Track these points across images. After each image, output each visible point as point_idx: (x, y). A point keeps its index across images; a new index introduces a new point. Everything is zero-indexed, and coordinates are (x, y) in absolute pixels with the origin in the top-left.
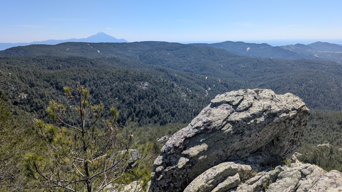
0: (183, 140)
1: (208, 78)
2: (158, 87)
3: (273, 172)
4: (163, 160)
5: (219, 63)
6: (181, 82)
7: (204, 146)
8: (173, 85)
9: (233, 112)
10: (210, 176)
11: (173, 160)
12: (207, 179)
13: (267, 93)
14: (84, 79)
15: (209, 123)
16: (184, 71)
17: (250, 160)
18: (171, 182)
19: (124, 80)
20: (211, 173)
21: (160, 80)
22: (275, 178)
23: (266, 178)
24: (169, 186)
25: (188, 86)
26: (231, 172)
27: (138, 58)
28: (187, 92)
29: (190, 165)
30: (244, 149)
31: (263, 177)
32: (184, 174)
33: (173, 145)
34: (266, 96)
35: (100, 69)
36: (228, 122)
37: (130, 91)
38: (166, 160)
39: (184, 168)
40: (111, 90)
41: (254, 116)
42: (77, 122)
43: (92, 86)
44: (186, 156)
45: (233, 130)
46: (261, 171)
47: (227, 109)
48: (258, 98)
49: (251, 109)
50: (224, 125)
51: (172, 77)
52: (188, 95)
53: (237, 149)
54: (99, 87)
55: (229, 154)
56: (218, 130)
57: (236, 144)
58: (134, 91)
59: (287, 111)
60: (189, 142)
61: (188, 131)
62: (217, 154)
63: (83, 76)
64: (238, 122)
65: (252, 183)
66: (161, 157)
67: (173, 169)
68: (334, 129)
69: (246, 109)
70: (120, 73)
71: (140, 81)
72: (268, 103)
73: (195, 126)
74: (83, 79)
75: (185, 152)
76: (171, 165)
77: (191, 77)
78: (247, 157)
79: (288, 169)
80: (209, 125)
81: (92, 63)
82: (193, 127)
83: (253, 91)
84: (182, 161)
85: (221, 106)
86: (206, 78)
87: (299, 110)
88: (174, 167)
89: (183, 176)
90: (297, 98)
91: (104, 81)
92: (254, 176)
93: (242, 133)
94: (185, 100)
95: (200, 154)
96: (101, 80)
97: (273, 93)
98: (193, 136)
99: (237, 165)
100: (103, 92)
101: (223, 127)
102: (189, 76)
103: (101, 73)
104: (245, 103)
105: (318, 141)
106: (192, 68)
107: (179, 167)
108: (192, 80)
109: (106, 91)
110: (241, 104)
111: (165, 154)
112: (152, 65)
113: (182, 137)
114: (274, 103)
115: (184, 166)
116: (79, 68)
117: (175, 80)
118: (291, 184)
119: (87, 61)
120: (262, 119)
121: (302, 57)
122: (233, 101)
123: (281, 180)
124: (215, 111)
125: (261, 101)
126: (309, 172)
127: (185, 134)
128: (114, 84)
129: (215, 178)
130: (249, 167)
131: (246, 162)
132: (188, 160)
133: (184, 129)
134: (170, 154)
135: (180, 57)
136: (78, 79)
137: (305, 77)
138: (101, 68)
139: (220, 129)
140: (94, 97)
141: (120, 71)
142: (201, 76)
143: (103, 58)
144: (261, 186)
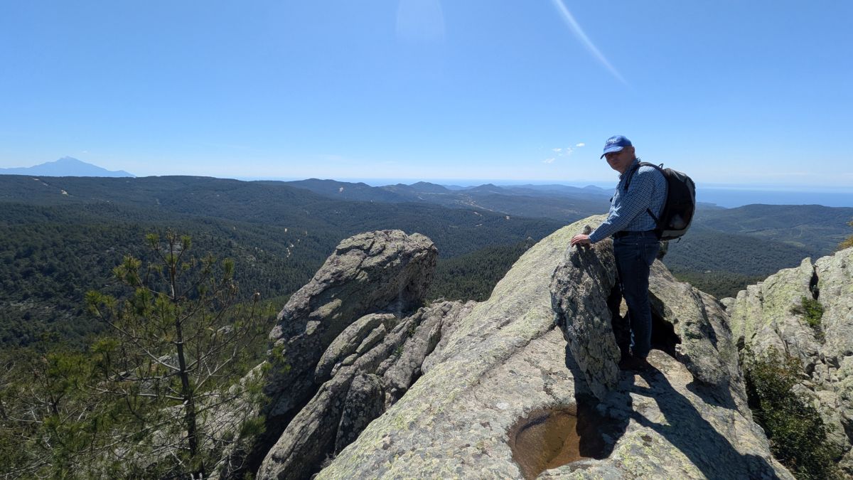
0: (308, 299)
1: (288, 231)
2: (202, 249)
3: (417, 315)
4: (282, 330)
5: (303, 208)
6: (243, 239)
7: (338, 302)
8: (230, 245)
9: (366, 257)
10: (351, 334)
11: (299, 327)
12: (348, 339)
13: (397, 233)
14: (27, 246)
15: (340, 273)
16: (248, 221)
17: (391, 308)
18: (299, 355)
19: (130, 242)
20: (351, 330)
21: (205, 237)
22: (419, 321)
23: (411, 323)
24: (297, 360)
25: (257, 244)
26: (375, 324)
27: (159, 203)
28: (255, 253)
29: (323, 328)
30: (383, 297)
31: (408, 322)
32: (316, 340)
33: (296, 308)
34: (398, 237)
35: (70, 225)
36: (362, 269)
37: (145, 261)
38: (287, 329)
39: (314, 334)
40: (99, 262)
41: (390, 259)
42: (13, 334)
43: (51, 257)
44: (315, 318)
45: (369, 278)
46: (404, 317)
47: (358, 255)
48: (389, 239)
49: (384, 251)
50: (358, 274)
51: (227, 232)
52: (259, 258)
53: (375, 298)
54: (68, 259)
55: (367, 306)
56: (351, 280)
57: (374, 293)
58: (154, 259)
59: (420, 251)
60: (316, 300)
61: (312, 287)
62: (355, 308)
63: (25, 240)
64: (374, 267)
65: (398, 331)
66: (279, 328)
67: (300, 338)
68: (446, 281)
69: (380, 252)
70: (119, 230)
71: (165, 241)
72: (400, 243)
73: (322, 279)
74: (23, 246)
75: (312, 314)
76: (296, 334)
77: (261, 230)
78: (387, 306)
79: (430, 309)
80: (340, 276)
81: (47, 215)
82: (320, 282)
83: (382, 232)
84: (311, 326)
85: (351, 252)
86: (286, 230)
87: (429, 250)
88: (302, 335)
89: (314, 344)
90: (425, 238)
91: (81, 247)
92: (398, 324)
93: (379, 279)
94: (253, 265)
95: (334, 312)
96: (75, 245)
97: (403, 233)
98: (321, 293)
99: (380, 315)
100: (79, 267)
101: (357, 276)
102: (258, 229)
103: (72, 232)
104: (377, 246)
105: (433, 297)
106: (262, 217)
107: (309, 333)
108: (263, 234)
109: (88, 265)
110: (373, 247)
111: (284, 322)
112: (187, 214)
113: (306, 295)
114: (406, 243)
115: (315, 330)
116: (12, 226)
117: (234, 236)
118: (436, 322)
119: (35, 210)
120: (398, 261)
122: (364, 245)
123: (426, 321)
124: (343, 258)
125: (393, 243)
126: (448, 309)
127: (310, 292)
128: (108, 251)
129: (358, 334)
130: (392, 316)
131: (387, 312)
132: (318, 323)
133: (306, 286)
134: (292, 320)
135: (238, 201)
136: (11, 247)
138: (71, 223)
139: (354, 279)
140: (58, 279)
141: (118, 227)
142: (277, 228)
143: (77, 204)
144: (407, 332)
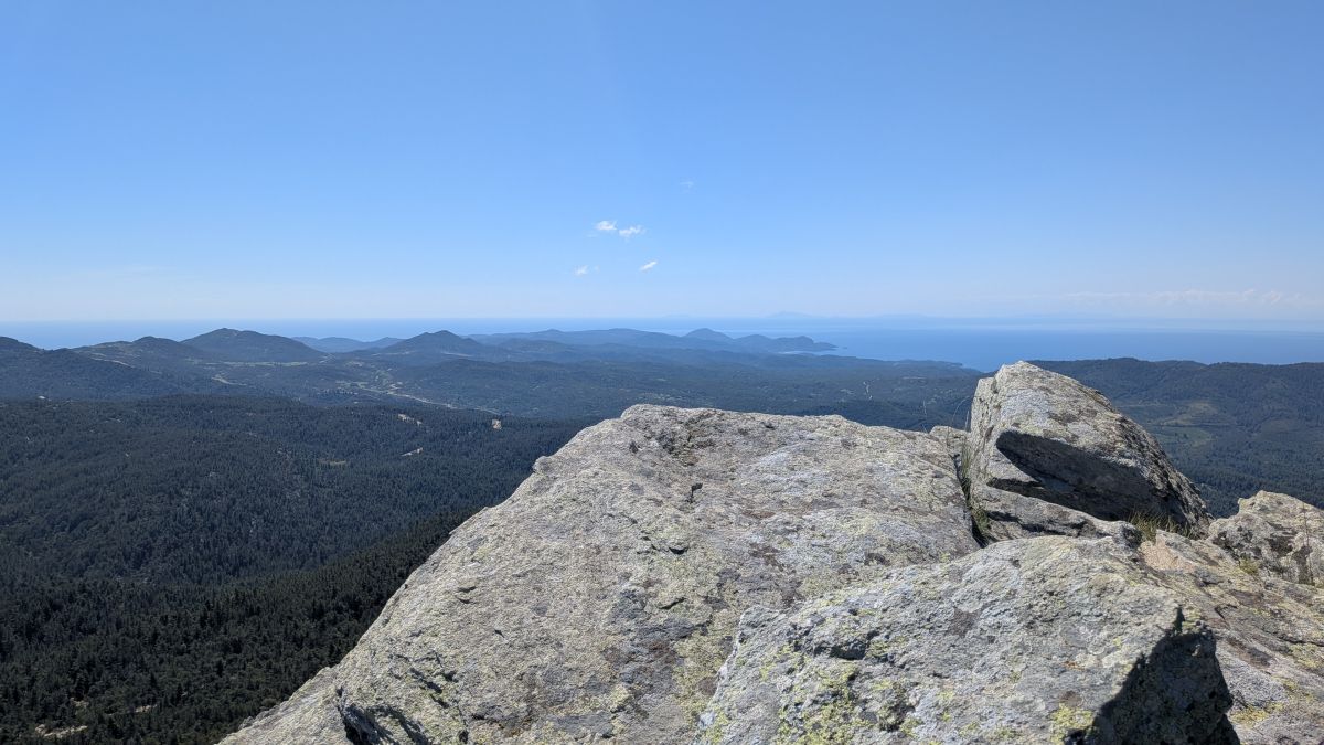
121: (171, 386)
137: (185, 464)
